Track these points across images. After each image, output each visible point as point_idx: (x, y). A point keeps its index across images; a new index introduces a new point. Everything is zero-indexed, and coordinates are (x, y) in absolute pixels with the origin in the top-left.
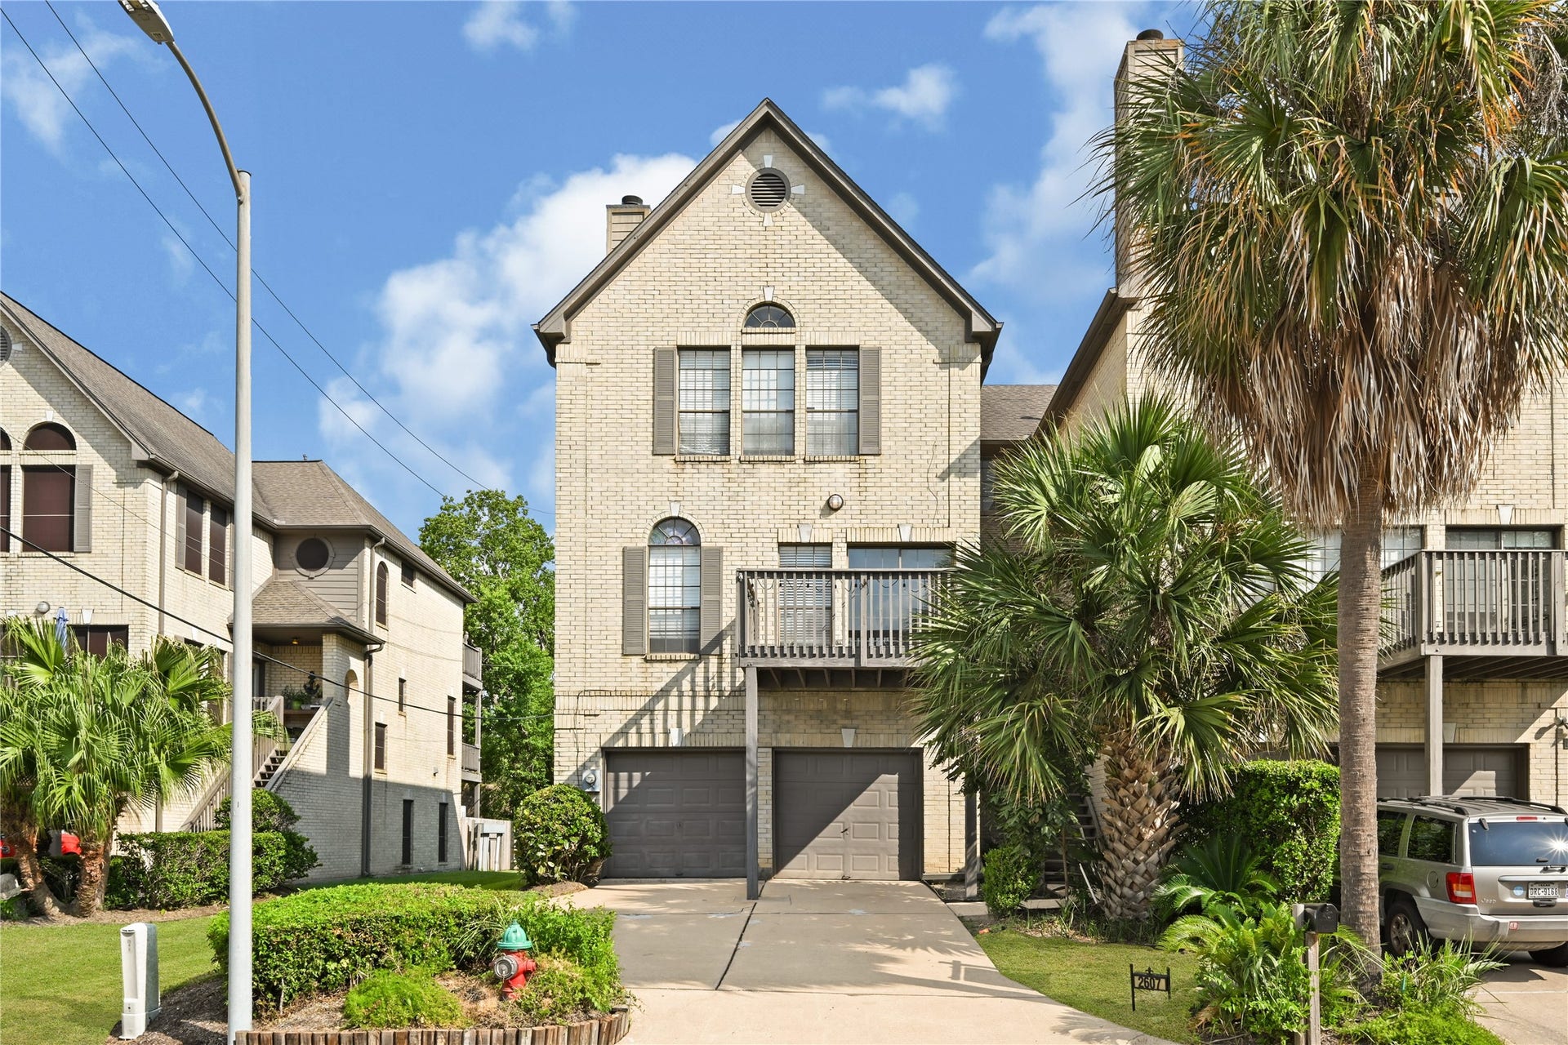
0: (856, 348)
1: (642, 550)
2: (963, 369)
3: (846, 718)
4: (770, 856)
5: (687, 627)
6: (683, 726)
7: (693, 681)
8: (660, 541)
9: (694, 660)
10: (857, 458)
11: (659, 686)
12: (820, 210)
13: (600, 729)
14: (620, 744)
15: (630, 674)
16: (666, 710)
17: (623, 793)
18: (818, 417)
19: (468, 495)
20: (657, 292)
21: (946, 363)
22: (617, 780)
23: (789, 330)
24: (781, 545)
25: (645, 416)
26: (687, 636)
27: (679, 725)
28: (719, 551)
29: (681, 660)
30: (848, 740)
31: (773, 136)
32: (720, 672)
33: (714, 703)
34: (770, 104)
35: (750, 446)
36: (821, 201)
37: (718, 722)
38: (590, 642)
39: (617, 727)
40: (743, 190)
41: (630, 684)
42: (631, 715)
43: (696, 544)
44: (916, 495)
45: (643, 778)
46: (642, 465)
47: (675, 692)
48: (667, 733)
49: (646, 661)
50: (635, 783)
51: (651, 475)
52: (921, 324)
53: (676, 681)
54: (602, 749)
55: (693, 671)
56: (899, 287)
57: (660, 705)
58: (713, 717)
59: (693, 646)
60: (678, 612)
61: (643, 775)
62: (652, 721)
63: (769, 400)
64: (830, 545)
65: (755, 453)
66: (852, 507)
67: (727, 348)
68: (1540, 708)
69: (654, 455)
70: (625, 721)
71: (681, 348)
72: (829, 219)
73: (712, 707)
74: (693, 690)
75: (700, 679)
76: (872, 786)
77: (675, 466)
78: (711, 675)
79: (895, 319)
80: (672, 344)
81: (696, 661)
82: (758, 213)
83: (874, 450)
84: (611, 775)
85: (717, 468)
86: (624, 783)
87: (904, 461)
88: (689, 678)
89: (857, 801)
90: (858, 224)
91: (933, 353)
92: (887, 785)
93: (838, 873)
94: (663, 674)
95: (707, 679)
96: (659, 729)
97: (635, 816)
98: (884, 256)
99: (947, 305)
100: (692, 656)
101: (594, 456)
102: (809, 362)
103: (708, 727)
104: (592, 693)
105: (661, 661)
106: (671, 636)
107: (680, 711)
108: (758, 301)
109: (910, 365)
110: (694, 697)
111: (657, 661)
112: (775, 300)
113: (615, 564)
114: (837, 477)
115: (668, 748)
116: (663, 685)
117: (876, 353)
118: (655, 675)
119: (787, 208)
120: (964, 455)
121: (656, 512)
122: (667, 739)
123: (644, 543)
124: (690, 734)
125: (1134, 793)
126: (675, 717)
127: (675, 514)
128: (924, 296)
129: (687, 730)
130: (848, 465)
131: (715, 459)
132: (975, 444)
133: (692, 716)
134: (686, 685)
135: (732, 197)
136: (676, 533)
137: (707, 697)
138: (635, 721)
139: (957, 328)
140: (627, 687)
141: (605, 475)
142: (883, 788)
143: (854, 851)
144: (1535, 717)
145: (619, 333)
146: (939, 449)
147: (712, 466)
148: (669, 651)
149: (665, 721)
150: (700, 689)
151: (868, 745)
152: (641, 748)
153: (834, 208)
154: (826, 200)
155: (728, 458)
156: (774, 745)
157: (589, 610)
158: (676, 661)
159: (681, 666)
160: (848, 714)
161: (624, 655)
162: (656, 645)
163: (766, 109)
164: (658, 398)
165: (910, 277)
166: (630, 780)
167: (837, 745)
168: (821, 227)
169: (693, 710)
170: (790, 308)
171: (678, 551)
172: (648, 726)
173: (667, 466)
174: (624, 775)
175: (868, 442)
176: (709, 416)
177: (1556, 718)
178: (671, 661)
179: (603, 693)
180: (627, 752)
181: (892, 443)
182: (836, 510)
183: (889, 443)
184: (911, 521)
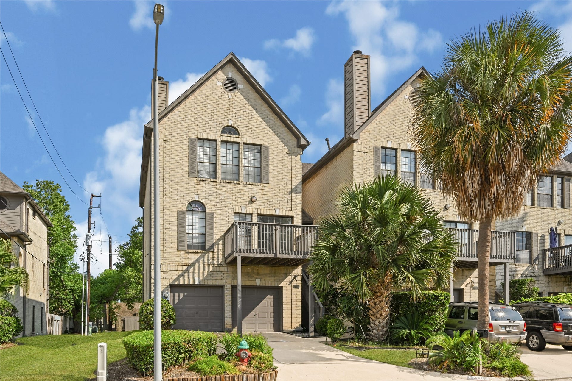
0: (260, 145)
1: (185, 212)
2: (296, 156)
3: (257, 275)
4: (231, 324)
5: (201, 241)
6: (200, 277)
7: (203, 261)
8: (191, 209)
9: (204, 253)
10: (261, 184)
11: (191, 262)
12: (248, 95)
13: (169, 277)
14: (177, 283)
15: (180, 257)
16: (194, 271)
17: (176, 301)
18: (247, 168)
19: (37, 182)
20: (190, 117)
21: (291, 154)
22: (174, 296)
23: (238, 136)
24: (235, 213)
25: (186, 162)
26: (200, 244)
27: (199, 276)
28: (213, 214)
29: (199, 253)
30: (258, 283)
31: (232, 66)
32: (213, 258)
33: (211, 269)
34: (233, 54)
35: (223, 177)
36: (249, 92)
37: (213, 275)
38: (165, 245)
39: (175, 277)
40: (221, 84)
41: (180, 261)
42: (181, 272)
43: (204, 211)
44: (281, 198)
45: (184, 296)
46: (184, 180)
47: (197, 264)
48: (194, 279)
49: (186, 252)
50: (181, 297)
51: (188, 184)
52: (283, 139)
53: (197, 260)
54: (170, 284)
55: (204, 257)
56: (275, 125)
57: (192, 269)
58: (210, 274)
59: (203, 247)
60: (197, 235)
61: (184, 295)
62: (188, 275)
63: (229, 161)
64: (251, 214)
65: (226, 179)
66: (259, 201)
67: (216, 141)
68: (467, 277)
69: (189, 177)
70: (179, 275)
71: (199, 139)
72: (251, 98)
73: (210, 270)
74: (203, 264)
75: (206, 260)
76: (265, 299)
77: (197, 182)
78: (210, 259)
79: (273, 137)
80: (196, 137)
81: (205, 253)
82: (226, 93)
83: (267, 182)
84: (172, 294)
85: (212, 184)
86: (177, 298)
87: (277, 187)
88: (202, 259)
89: (259, 305)
90: (261, 102)
91: (286, 150)
92: (270, 299)
93: (254, 330)
94: (193, 258)
95: (208, 260)
96: (191, 277)
97: (181, 310)
98: (270, 114)
99: (291, 134)
100: (203, 251)
101: (167, 175)
102: (244, 148)
103: (209, 278)
104: (166, 264)
105: (192, 253)
106: (194, 244)
107: (199, 271)
108: (227, 125)
109: (279, 153)
110: (204, 266)
111: (190, 253)
112: (233, 125)
113: (174, 217)
114: (254, 190)
115: (194, 285)
116: (192, 261)
117: (267, 148)
118: (189, 258)
119: (236, 92)
120: (297, 186)
121: (190, 198)
122: (194, 282)
123: (185, 209)
124: (203, 280)
125: (380, 301)
126: (197, 273)
127: (197, 199)
128: (283, 130)
129: (201, 278)
130: (258, 187)
131: (211, 180)
132: (300, 182)
133: (203, 273)
134: (201, 262)
135: (217, 86)
136: (197, 206)
137: (209, 266)
138: (182, 275)
139: (294, 142)
140: (179, 261)
141: (171, 183)
142: (268, 300)
143: (259, 322)
144: (466, 280)
145: (176, 131)
146: (289, 183)
147: (210, 183)
148: (194, 249)
149: (193, 275)
150: (206, 263)
151: (265, 285)
152: (184, 284)
153: (253, 95)
154: (250, 92)
155: (216, 180)
156: (232, 284)
157: (164, 233)
158: (197, 253)
159: (199, 255)
160: (258, 274)
161: (178, 250)
162: (190, 247)
163: (231, 56)
164: (191, 156)
165: (279, 122)
166: (179, 296)
167: (254, 285)
168: (249, 102)
169: (204, 271)
170: (238, 129)
171: (198, 213)
172: (187, 277)
173: (194, 182)
174: (177, 295)
175: (265, 179)
176: (208, 164)
177: (471, 280)
178: (195, 253)
179: (169, 264)
180: (179, 286)
181: (273, 180)
182: (254, 202)
183: (272, 180)
184: (279, 208)
